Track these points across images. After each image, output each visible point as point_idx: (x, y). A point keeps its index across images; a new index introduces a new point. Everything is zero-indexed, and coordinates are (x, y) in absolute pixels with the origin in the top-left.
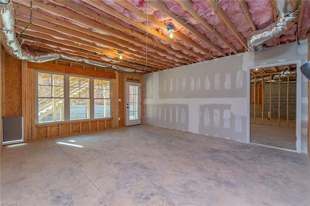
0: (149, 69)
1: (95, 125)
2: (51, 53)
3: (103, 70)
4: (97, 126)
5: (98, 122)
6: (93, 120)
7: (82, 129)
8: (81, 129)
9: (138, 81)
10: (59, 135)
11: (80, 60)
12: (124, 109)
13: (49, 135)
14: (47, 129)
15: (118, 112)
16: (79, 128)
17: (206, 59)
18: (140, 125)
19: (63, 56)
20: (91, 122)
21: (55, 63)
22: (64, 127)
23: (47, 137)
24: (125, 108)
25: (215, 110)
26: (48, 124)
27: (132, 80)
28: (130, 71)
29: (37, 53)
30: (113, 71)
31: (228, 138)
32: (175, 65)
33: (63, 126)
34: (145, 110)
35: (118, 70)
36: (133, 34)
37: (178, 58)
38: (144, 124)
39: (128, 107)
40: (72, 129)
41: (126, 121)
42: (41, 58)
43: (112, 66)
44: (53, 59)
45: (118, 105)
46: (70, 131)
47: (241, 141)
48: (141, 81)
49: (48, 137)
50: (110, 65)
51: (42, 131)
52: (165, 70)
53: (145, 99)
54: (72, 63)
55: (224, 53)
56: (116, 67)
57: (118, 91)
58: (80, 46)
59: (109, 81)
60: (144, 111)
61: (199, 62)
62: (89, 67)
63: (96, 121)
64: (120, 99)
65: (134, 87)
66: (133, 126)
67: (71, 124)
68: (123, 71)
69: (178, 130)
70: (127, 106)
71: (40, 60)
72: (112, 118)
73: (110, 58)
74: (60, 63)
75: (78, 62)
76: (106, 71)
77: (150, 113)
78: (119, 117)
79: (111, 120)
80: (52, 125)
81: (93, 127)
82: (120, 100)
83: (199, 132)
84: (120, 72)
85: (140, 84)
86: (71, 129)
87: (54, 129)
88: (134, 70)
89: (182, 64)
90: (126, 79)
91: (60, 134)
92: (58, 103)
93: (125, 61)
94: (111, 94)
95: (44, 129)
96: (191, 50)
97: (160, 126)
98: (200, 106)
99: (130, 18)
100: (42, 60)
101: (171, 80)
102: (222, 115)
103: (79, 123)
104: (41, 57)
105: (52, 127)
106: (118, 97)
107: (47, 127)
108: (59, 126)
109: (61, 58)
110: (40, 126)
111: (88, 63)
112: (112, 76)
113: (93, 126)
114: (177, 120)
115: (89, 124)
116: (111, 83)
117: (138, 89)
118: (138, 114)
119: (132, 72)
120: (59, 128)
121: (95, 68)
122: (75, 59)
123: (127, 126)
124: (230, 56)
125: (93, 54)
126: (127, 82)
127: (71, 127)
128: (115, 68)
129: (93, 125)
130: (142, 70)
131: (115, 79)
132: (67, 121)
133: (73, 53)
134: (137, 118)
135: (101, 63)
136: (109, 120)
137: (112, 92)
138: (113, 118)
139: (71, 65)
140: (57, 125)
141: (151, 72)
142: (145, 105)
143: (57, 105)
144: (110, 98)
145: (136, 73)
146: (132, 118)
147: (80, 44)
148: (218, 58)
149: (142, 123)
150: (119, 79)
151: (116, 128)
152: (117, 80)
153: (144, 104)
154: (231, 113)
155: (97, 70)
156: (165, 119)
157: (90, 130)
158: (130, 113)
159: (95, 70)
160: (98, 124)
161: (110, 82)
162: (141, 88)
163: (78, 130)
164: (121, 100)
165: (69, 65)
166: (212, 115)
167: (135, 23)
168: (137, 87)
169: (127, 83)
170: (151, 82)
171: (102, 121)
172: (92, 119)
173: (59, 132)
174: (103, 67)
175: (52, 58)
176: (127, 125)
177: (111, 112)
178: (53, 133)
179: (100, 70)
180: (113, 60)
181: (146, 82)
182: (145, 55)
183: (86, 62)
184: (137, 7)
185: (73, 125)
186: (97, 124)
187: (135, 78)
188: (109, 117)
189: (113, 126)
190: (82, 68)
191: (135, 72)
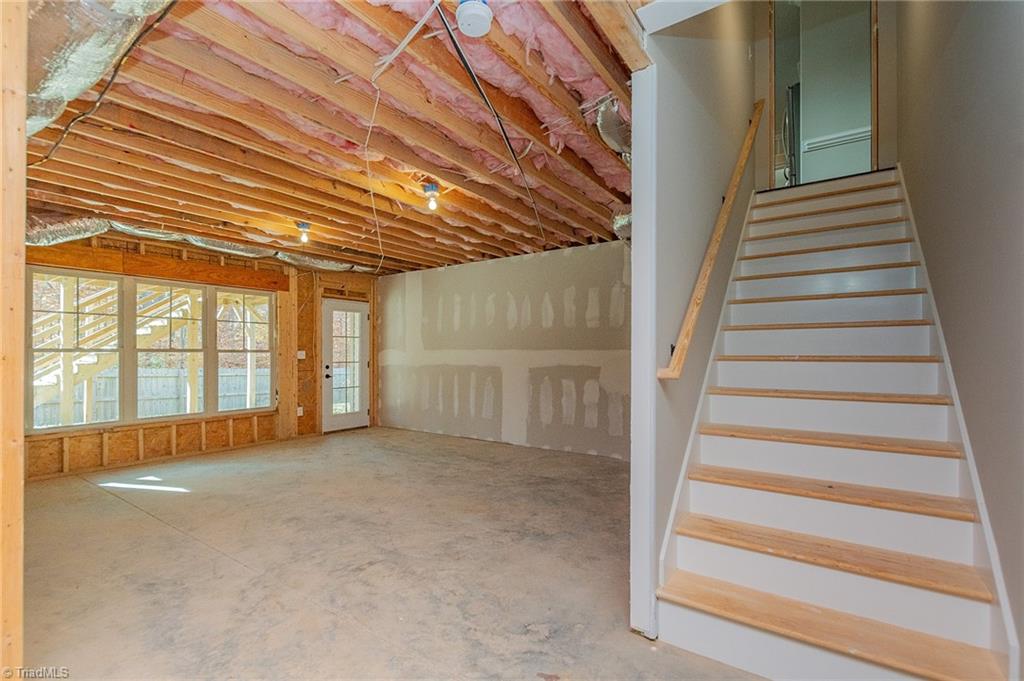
0: (391, 265)
1: (220, 431)
2: (81, 218)
3: (248, 264)
4: (228, 436)
5: (231, 422)
6: (214, 415)
7: (178, 445)
8: (174, 445)
9: (360, 296)
10: (101, 465)
11: (176, 236)
12: (315, 381)
13: (70, 465)
14: (62, 446)
15: (295, 389)
16: (169, 442)
17: (544, 247)
18: (368, 429)
19: (119, 226)
20: (207, 423)
21: (90, 246)
22: (118, 438)
23: (62, 471)
24: (318, 379)
25: (564, 381)
26: (67, 432)
27: (341, 293)
28: (335, 269)
29: (37, 219)
30: (281, 267)
31: (593, 453)
32: (465, 258)
33: (116, 435)
34: (383, 383)
35: (295, 266)
36: (334, 191)
37: (469, 243)
38: (380, 424)
39: (328, 376)
40: (144, 444)
41: (321, 416)
42: (51, 233)
43: (277, 253)
44: (88, 235)
45: (296, 368)
46: (138, 451)
47: (620, 458)
48: (370, 297)
49: (66, 470)
50: (272, 252)
51: (44, 453)
52: (440, 269)
53: (383, 349)
54: (146, 245)
55: (582, 236)
56: (289, 256)
57: (295, 329)
58: (180, 207)
59: (267, 298)
60: (380, 386)
61: (526, 253)
62: (201, 256)
63: (222, 420)
64: (304, 353)
65: (349, 314)
66: (343, 433)
67: (141, 431)
68: (311, 268)
69: (475, 437)
70: (326, 372)
71: (47, 238)
72: (277, 410)
73: (271, 236)
74: (105, 242)
75: (168, 242)
76: (256, 269)
77: (399, 393)
78: (299, 406)
79: (272, 415)
80: (78, 434)
81: (214, 437)
82: (302, 355)
83: (527, 442)
84: (303, 271)
85: (366, 307)
86: (141, 443)
87: (87, 446)
88: (348, 266)
89: (483, 255)
90: (321, 291)
91: (105, 461)
92: (78, 365)
93: (318, 243)
94: (275, 336)
95: (54, 448)
96: (497, 227)
97: (425, 430)
98: (531, 370)
99: (327, 163)
100: (50, 236)
101: (458, 299)
102: (580, 393)
103: (170, 426)
104: (51, 228)
105: (80, 441)
106: (295, 344)
107: (62, 439)
108: (102, 437)
109: (112, 231)
110: (40, 438)
111: (200, 244)
112: (275, 283)
113: (214, 434)
114: (473, 411)
115: (200, 427)
116: (273, 303)
117: (362, 322)
118: (361, 397)
119: (340, 272)
120: (102, 443)
121: (222, 258)
122: (158, 233)
123: (325, 433)
124: (598, 244)
125: (218, 225)
126: (326, 301)
127: (141, 438)
128: (287, 259)
129: (215, 432)
130: (372, 266)
131: (288, 290)
132: (129, 421)
133: (157, 219)
134: (357, 409)
135: (242, 247)
136: (267, 417)
137: (277, 329)
138: (280, 409)
139: (142, 248)
140: (97, 432)
141: (400, 271)
142: (383, 367)
143: (75, 370)
144: (271, 348)
145: (354, 272)
146: (339, 408)
147: (181, 202)
148: (570, 246)
149: (373, 424)
150: (299, 290)
151: (289, 438)
152: (293, 293)
153: (380, 365)
154: (600, 389)
155: (227, 264)
156: (441, 407)
157: (204, 447)
158: (335, 393)
159: (222, 264)
160: (231, 429)
161: (270, 301)
162: (371, 317)
163: (163, 447)
164: (307, 354)
165: (136, 249)
166: (558, 393)
167: (339, 174)
168: (357, 315)
169: (326, 305)
170: (400, 299)
171: (243, 418)
172: (210, 415)
173: (102, 454)
174: (249, 257)
175: (85, 231)
176: (324, 430)
177: (271, 389)
178: (83, 457)
179: (240, 263)
180: (279, 241)
181: (384, 300)
182: (376, 232)
183: (195, 243)
184: (342, 149)
185: (147, 431)
186: (226, 428)
187: (349, 287)
188: (268, 405)
189: (280, 433)
190: (180, 257)
191: (350, 271)
